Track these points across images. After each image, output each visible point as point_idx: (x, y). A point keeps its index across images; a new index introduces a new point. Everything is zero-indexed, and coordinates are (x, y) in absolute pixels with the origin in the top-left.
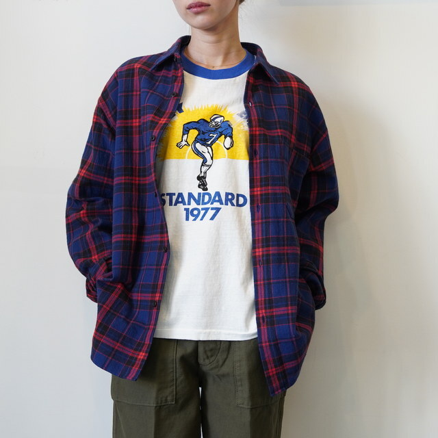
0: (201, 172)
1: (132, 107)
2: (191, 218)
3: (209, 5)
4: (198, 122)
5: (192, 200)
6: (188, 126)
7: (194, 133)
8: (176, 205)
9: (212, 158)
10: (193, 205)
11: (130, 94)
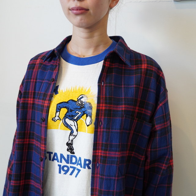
0: (69, 140)
1: (29, 90)
2: (62, 172)
3: (88, 10)
4: (67, 102)
5: (63, 159)
6: (60, 105)
7: (64, 111)
8: (53, 160)
9: (77, 130)
10: (64, 163)
11: (29, 80)
